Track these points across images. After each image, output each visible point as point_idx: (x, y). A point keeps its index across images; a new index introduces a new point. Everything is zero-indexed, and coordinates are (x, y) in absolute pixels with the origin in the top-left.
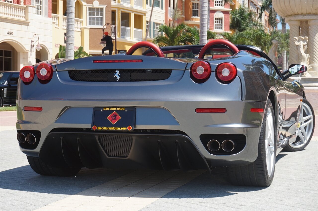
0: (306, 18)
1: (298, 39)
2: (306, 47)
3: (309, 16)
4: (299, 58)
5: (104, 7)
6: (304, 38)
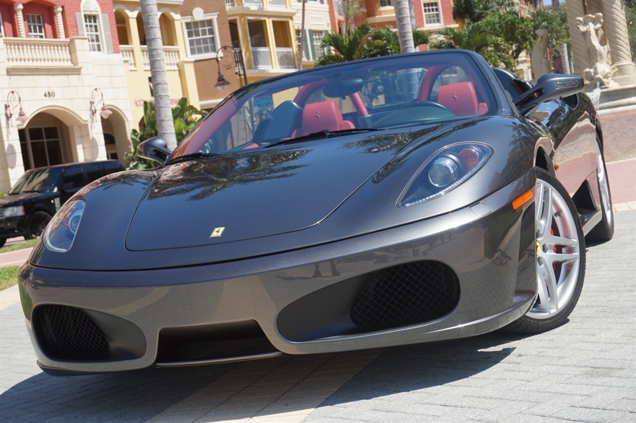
1: (584, 20)
2: (601, 32)
4: (591, 56)
5: (214, 17)
6: (594, 16)
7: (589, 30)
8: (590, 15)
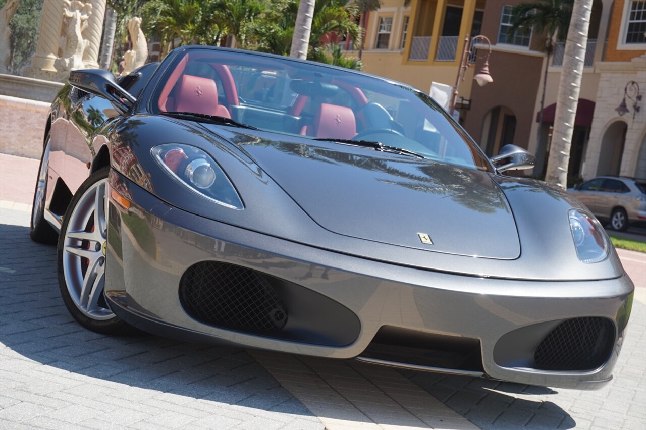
1: (71, 4)
2: (86, 24)
4: (69, 45)
6: (83, 5)
7: (75, 17)
8: (80, 2)
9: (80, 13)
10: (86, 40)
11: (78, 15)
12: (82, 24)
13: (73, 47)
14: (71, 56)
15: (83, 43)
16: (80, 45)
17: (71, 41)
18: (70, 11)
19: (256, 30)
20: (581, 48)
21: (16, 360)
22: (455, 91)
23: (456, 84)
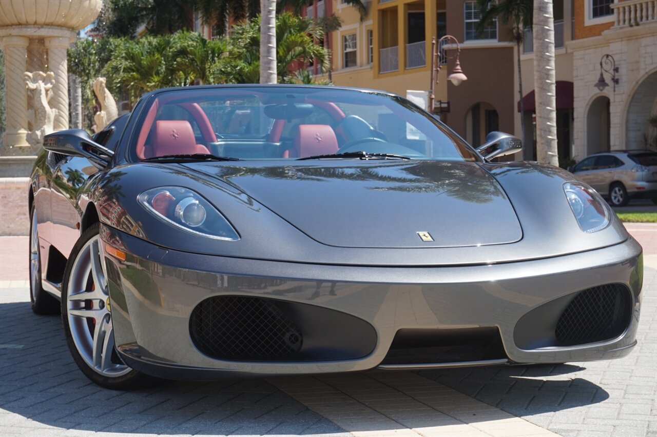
0: (43, 32)
3: (51, 30)
9: (43, 84)
10: (54, 110)
11: (42, 86)
12: (47, 94)
13: (42, 118)
14: (42, 127)
15: (51, 112)
16: (49, 115)
17: (39, 113)
18: (33, 83)
19: (221, 71)
20: (549, 30)
21: (40, 429)
22: (431, 96)
23: (431, 88)
